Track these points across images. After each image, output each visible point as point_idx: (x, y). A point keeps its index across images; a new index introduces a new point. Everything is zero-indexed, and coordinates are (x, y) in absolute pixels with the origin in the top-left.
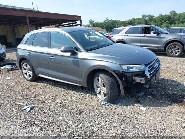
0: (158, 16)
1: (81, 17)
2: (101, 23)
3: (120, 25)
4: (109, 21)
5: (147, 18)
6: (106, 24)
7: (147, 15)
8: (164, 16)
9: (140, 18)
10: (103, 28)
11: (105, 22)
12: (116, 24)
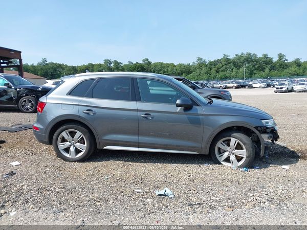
0: (127, 63)
1: (20, 52)
2: (33, 66)
3: (69, 72)
4: (47, 64)
5: (112, 65)
6: (42, 69)
7: (112, 60)
8: (136, 64)
9: (100, 64)
10: (37, 75)
11: (39, 64)
12: (60, 69)
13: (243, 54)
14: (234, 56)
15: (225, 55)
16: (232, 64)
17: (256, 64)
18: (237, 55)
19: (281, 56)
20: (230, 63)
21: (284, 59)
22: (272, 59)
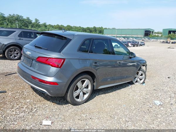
13: (14, 15)
14: (8, 15)
15: (2, 14)
16: (7, 20)
17: (23, 23)
18: (10, 15)
19: (37, 20)
20: (5, 19)
21: (38, 22)
22: (32, 21)
